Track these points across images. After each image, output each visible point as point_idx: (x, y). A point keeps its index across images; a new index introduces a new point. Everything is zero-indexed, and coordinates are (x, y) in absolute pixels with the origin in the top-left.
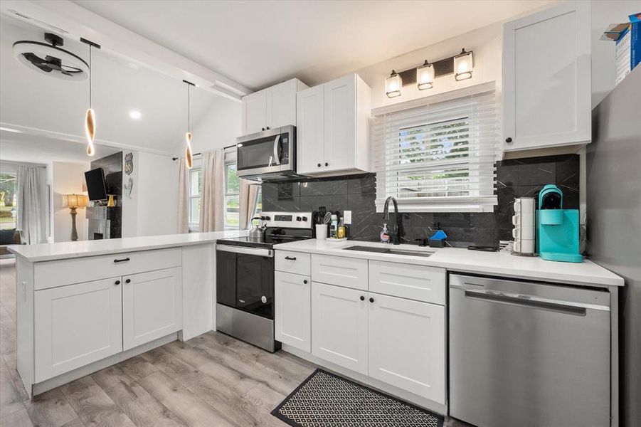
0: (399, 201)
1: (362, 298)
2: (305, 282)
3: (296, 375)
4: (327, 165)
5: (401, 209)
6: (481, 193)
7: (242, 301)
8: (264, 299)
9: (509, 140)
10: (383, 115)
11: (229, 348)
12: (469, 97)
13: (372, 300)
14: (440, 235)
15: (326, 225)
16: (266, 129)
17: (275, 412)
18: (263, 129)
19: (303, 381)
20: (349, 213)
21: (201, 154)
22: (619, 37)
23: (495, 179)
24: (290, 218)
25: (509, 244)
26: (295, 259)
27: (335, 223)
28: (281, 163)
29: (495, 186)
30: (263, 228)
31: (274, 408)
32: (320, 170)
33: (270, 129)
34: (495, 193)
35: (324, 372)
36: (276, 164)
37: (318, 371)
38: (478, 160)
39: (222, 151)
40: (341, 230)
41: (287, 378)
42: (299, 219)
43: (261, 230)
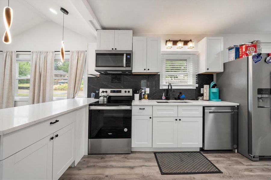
0: (173, 85)
1: (176, 120)
2: (150, 118)
3: (150, 158)
4: (148, 70)
5: (173, 88)
6: (193, 83)
7: (110, 134)
8: (126, 130)
9: (208, 69)
10: (165, 54)
11: (106, 159)
12: (190, 54)
13: (180, 120)
14: (183, 96)
15: (139, 94)
16: (114, 49)
17: (163, 173)
18: (113, 49)
19: (155, 159)
20: (148, 89)
21: (30, 52)
22: (230, 49)
23: (196, 79)
24: (120, 92)
25: (201, 98)
26: (144, 109)
27: (144, 93)
28: (126, 66)
29: (196, 81)
30: (107, 96)
31: (160, 172)
32: (145, 71)
33: (117, 50)
34: (196, 83)
35: (157, 153)
36: (123, 67)
37: (155, 153)
38: (192, 73)
39: (53, 52)
40: (146, 96)
41: (149, 160)
42: (126, 92)
43: (106, 98)
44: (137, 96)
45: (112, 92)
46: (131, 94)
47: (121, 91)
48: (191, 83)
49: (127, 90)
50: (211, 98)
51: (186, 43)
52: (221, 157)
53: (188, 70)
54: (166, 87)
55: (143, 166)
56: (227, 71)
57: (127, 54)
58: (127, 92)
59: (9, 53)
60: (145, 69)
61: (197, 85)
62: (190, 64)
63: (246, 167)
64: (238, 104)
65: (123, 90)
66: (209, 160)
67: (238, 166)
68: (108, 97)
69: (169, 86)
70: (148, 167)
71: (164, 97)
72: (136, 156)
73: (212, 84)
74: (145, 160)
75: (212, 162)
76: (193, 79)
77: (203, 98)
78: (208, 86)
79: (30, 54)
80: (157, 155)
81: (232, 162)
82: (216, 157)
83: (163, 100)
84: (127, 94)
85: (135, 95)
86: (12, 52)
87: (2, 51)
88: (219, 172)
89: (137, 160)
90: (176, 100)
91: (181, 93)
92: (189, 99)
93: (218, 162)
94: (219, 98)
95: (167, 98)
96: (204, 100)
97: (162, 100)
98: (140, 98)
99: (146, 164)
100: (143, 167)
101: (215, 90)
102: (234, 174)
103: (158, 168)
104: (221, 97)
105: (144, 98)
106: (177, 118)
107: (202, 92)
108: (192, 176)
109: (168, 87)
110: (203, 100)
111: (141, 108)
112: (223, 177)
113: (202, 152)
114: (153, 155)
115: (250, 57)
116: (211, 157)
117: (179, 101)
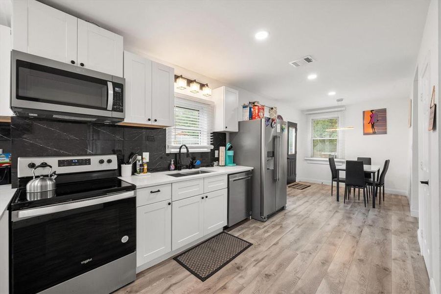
1: (203, 198)
2: (169, 204)
3: (174, 269)
4: (156, 120)
6: (208, 144)
7: (86, 262)
8: (125, 239)
9: (226, 127)
13: (207, 197)
14: (198, 162)
15: (131, 165)
16: (78, 63)
17: (203, 279)
18: (73, 62)
19: (180, 266)
20: (147, 154)
22: (245, 107)
23: (211, 139)
24: (88, 162)
25: (216, 163)
26: (159, 191)
27: (141, 163)
28: (114, 110)
29: (211, 141)
30: (51, 176)
31: (199, 280)
32: (149, 123)
33: (86, 67)
34: (211, 144)
35: (179, 256)
36: (106, 109)
37: (175, 258)
38: (206, 130)
40: (146, 167)
41: (172, 273)
42: (102, 162)
43: (51, 180)
44: (127, 169)
45: (61, 164)
46: (114, 166)
47: (89, 160)
48: (205, 144)
49: (105, 158)
50: (227, 163)
51: (202, 86)
52: (243, 229)
53: (201, 125)
54: (177, 151)
55: (171, 286)
56: (241, 131)
57: (115, 85)
58: (105, 161)
60: (149, 120)
61: (212, 147)
62: (204, 118)
63: (263, 230)
64: (252, 168)
65: (95, 159)
66: (237, 237)
67: (259, 232)
68: (53, 177)
69: (180, 148)
70: (180, 283)
71: (172, 167)
72: (148, 279)
73: (228, 145)
74: (169, 276)
75: (240, 238)
76: (208, 139)
77: (219, 163)
78: (224, 148)
80: (180, 259)
81: (253, 230)
82: (239, 231)
83: (172, 170)
84: (105, 167)
85: (123, 166)
88: (251, 244)
89: (155, 284)
90: (189, 168)
91: (194, 159)
92: (204, 166)
93: (243, 235)
94: (234, 163)
95: (178, 168)
96: (221, 166)
97: (170, 170)
98: (134, 172)
99: (174, 281)
100: (172, 288)
101: (231, 153)
102: (260, 240)
103: (192, 276)
104: (235, 161)
105: (142, 171)
106: (202, 196)
107: (216, 156)
108: (232, 262)
109: (179, 150)
110: (218, 165)
111: (153, 191)
112: (255, 247)
113: (225, 231)
114: (174, 262)
115: (263, 120)
116: (236, 233)
117: (193, 170)
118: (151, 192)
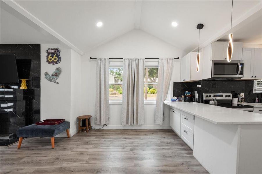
15: (238, 98)
18: (226, 59)
20: (243, 93)
21: (123, 59)
28: (240, 74)
36: (237, 74)
39: (143, 60)
44: (236, 99)
46: (231, 98)
47: (223, 95)
49: (228, 94)
54: (260, 92)
57: (241, 64)
58: (228, 96)
59: (102, 60)
60: (252, 77)
68: (216, 100)
71: (257, 101)
79: (122, 61)
85: (234, 99)
86: (105, 59)
87: (96, 58)
118: (260, 110)
